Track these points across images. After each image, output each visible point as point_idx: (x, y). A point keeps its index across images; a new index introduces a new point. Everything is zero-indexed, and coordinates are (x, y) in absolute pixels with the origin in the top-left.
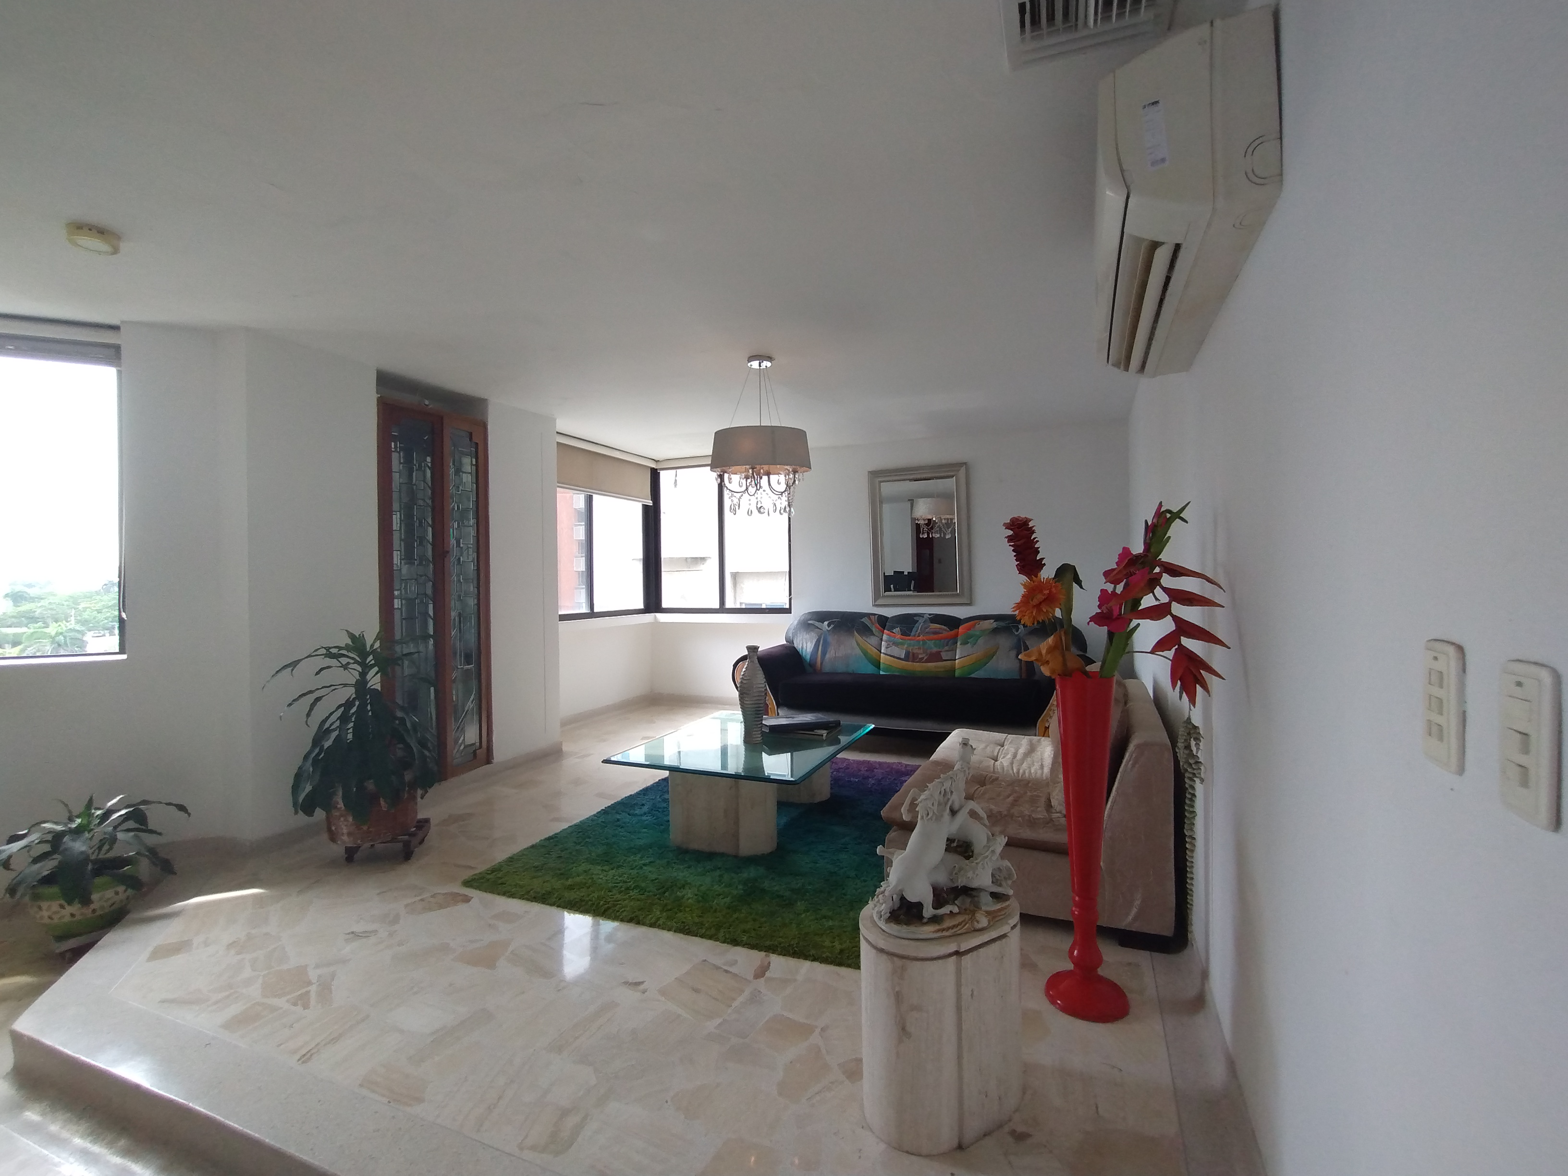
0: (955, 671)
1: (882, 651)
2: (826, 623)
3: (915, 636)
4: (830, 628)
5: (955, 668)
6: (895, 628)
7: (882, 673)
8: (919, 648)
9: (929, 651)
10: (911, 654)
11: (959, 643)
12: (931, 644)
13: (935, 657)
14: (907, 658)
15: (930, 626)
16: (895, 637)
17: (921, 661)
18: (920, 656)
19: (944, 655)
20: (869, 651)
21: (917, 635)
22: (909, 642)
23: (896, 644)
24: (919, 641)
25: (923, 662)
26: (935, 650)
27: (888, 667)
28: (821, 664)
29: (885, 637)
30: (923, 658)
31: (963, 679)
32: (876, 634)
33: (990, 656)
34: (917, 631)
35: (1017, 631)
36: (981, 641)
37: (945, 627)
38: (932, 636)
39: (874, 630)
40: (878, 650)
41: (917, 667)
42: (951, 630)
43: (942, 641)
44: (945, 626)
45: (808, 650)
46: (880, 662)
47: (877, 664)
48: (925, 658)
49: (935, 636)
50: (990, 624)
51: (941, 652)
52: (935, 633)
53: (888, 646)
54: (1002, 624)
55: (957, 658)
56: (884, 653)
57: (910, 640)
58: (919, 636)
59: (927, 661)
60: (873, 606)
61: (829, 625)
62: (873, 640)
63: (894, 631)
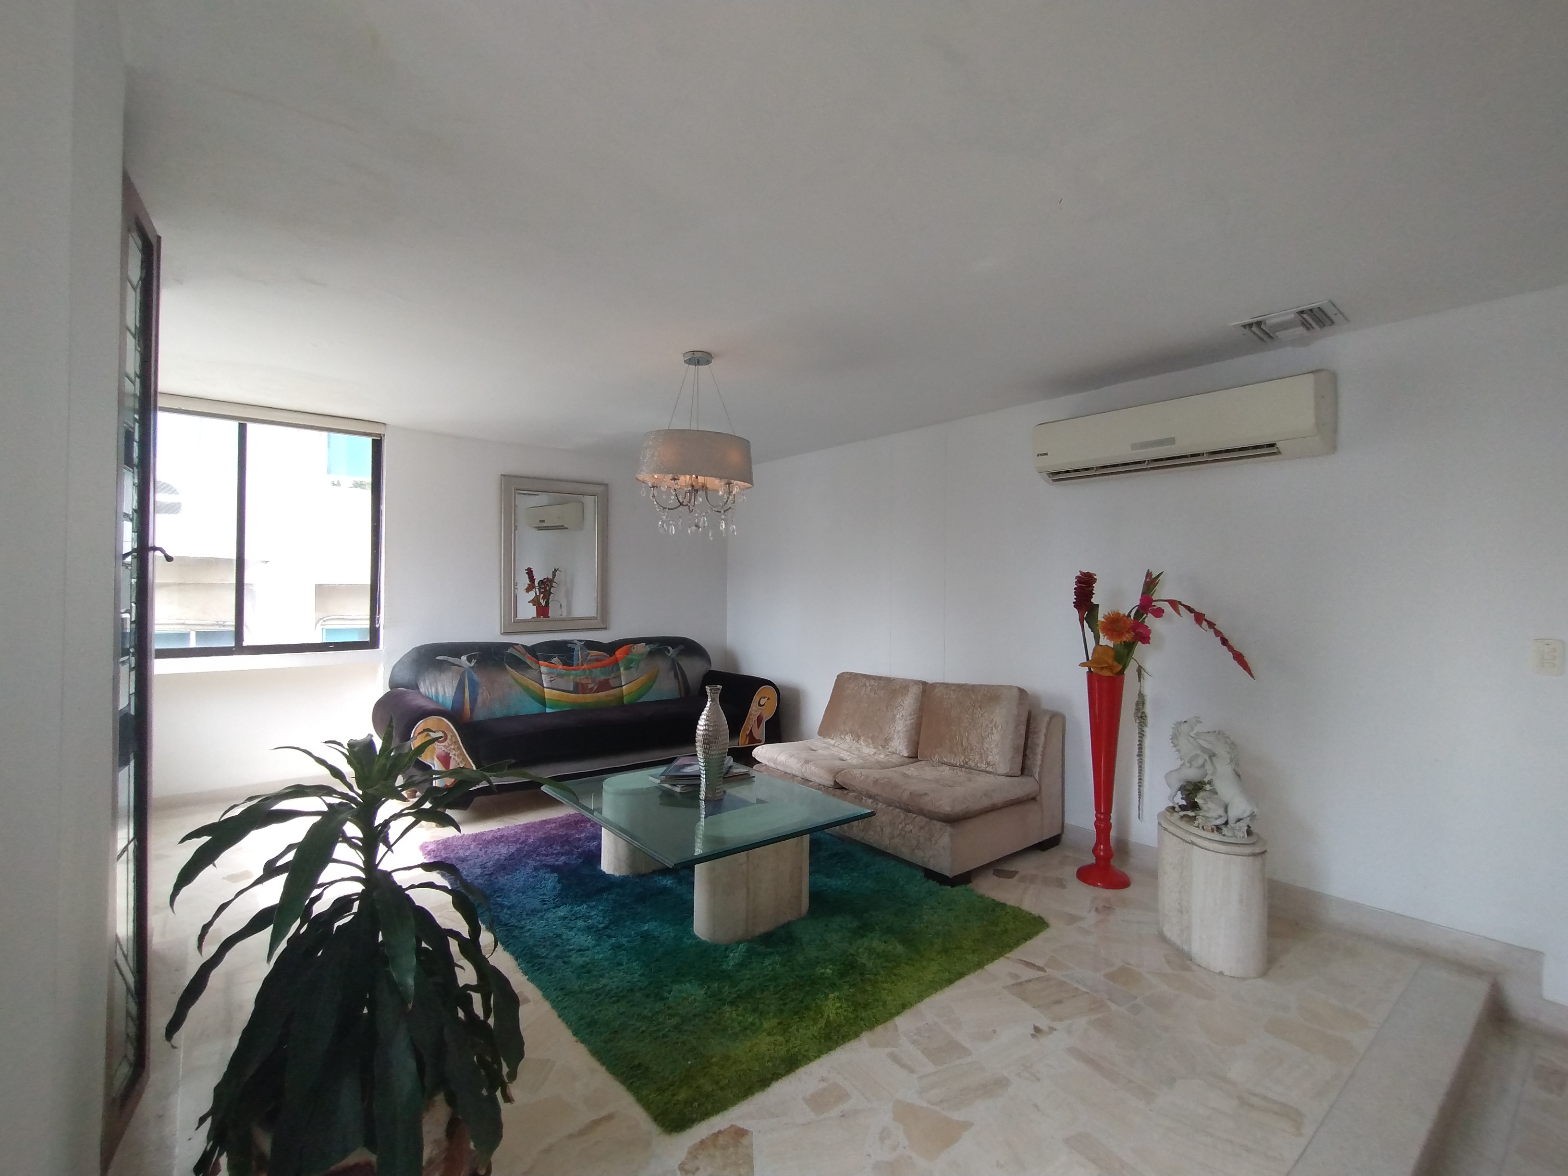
0: (623, 697)
1: (545, 685)
2: (464, 658)
3: (578, 665)
4: (472, 664)
5: (623, 695)
6: (552, 657)
7: (548, 710)
8: (587, 678)
9: (597, 680)
10: (580, 686)
11: (622, 669)
12: (597, 672)
13: (604, 686)
14: (576, 691)
15: (589, 654)
16: (556, 668)
17: (591, 691)
18: (590, 686)
19: (613, 683)
20: (530, 687)
21: (580, 664)
22: (574, 672)
23: (560, 676)
24: (584, 669)
25: (594, 693)
26: (602, 678)
27: (555, 703)
28: (472, 710)
29: (543, 669)
30: (593, 688)
31: (633, 705)
32: (533, 666)
33: (653, 679)
34: (578, 660)
35: (669, 653)
36: (642, 665)
37: (605, 654)
38: (596, 664)
39: (528, 662)
40: (540, 685)
41: (588, 698)
42: (611, 656)
43: (607, 668)
44: (604, 652)
45: (447, 695)
46: (545, 698)
47: (542, 701)
48: (595, 688)
49: (599, 664)
50: (642, 648)
51: (609, 679)
52: (598, 660)
53: (552, 679)
54: (654, 647)
55: (623, 684)
56: (547, 688)
57: (573, 670)
58: (582, 665)
59: (597, 691)
60: (502, 634)
61: (469, 660)
62: (533, 673)
63: (552, 661)
